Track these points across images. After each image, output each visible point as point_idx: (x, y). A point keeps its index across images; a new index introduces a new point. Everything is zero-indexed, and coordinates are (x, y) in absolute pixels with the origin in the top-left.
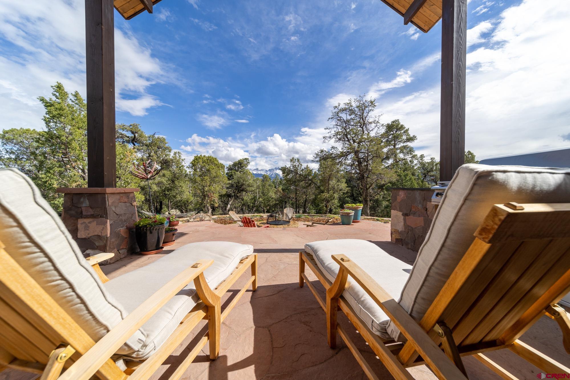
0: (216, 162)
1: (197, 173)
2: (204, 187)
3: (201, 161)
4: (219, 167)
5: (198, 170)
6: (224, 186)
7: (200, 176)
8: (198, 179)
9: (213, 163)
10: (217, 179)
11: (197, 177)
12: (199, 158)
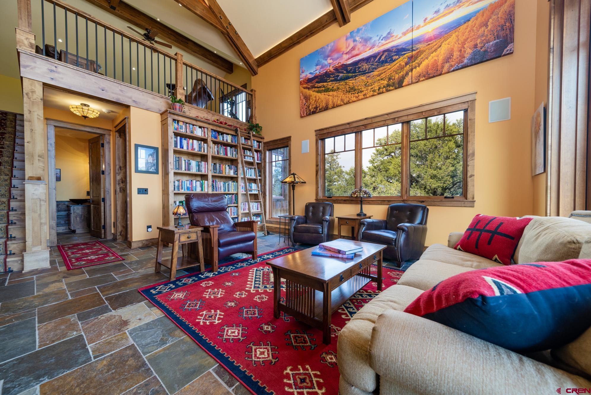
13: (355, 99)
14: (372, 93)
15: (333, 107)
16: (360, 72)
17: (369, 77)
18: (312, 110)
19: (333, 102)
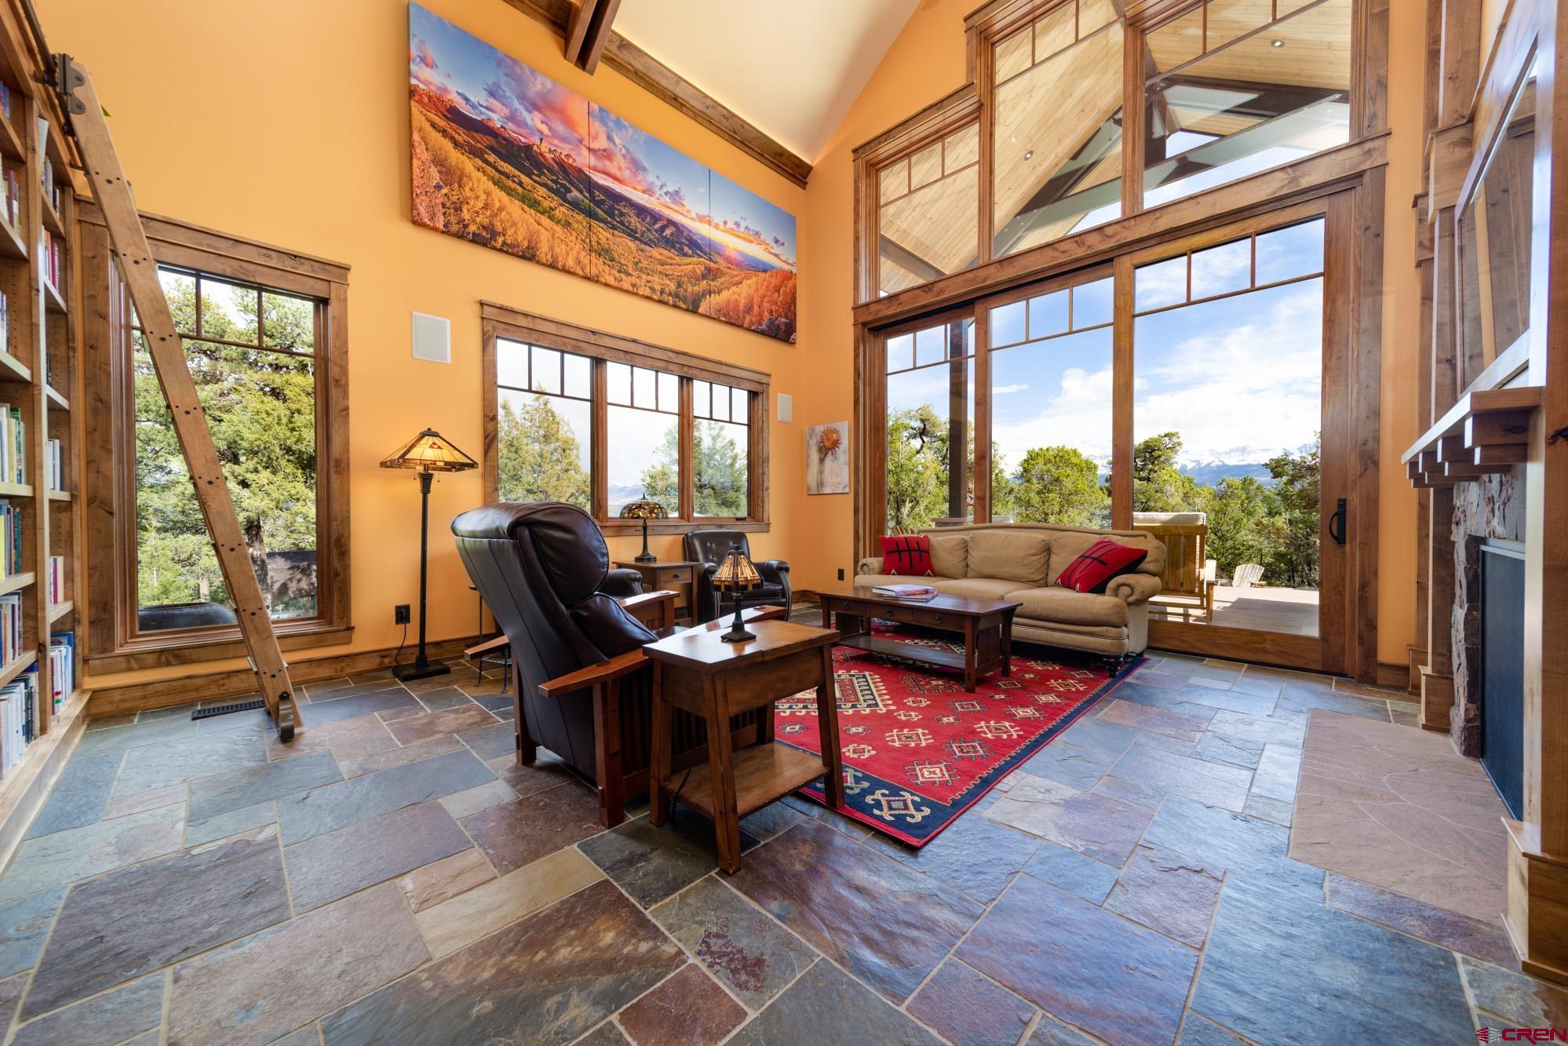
0: (1074, 460)
1: (1033, 487)
2: (1046, 514)
3: (1041, 460)
4: (1081, 471)
5: (1035, 481)
6: (1098, 512)
7: (1039, 493)
8: (1035, 499)
9: (1068, 463)
10: (1075, 498)
11: (1032, 495)
12: (1038, 454)
13: (612, 281)
14: (647, 292)
15: (552, 266)
16: (622, 223)
17: (642, 251)
18: (472, 228)
19: (551, 249)
